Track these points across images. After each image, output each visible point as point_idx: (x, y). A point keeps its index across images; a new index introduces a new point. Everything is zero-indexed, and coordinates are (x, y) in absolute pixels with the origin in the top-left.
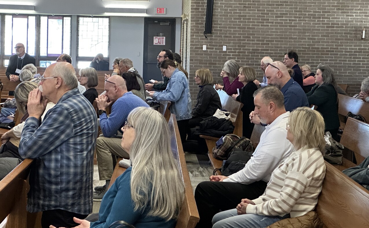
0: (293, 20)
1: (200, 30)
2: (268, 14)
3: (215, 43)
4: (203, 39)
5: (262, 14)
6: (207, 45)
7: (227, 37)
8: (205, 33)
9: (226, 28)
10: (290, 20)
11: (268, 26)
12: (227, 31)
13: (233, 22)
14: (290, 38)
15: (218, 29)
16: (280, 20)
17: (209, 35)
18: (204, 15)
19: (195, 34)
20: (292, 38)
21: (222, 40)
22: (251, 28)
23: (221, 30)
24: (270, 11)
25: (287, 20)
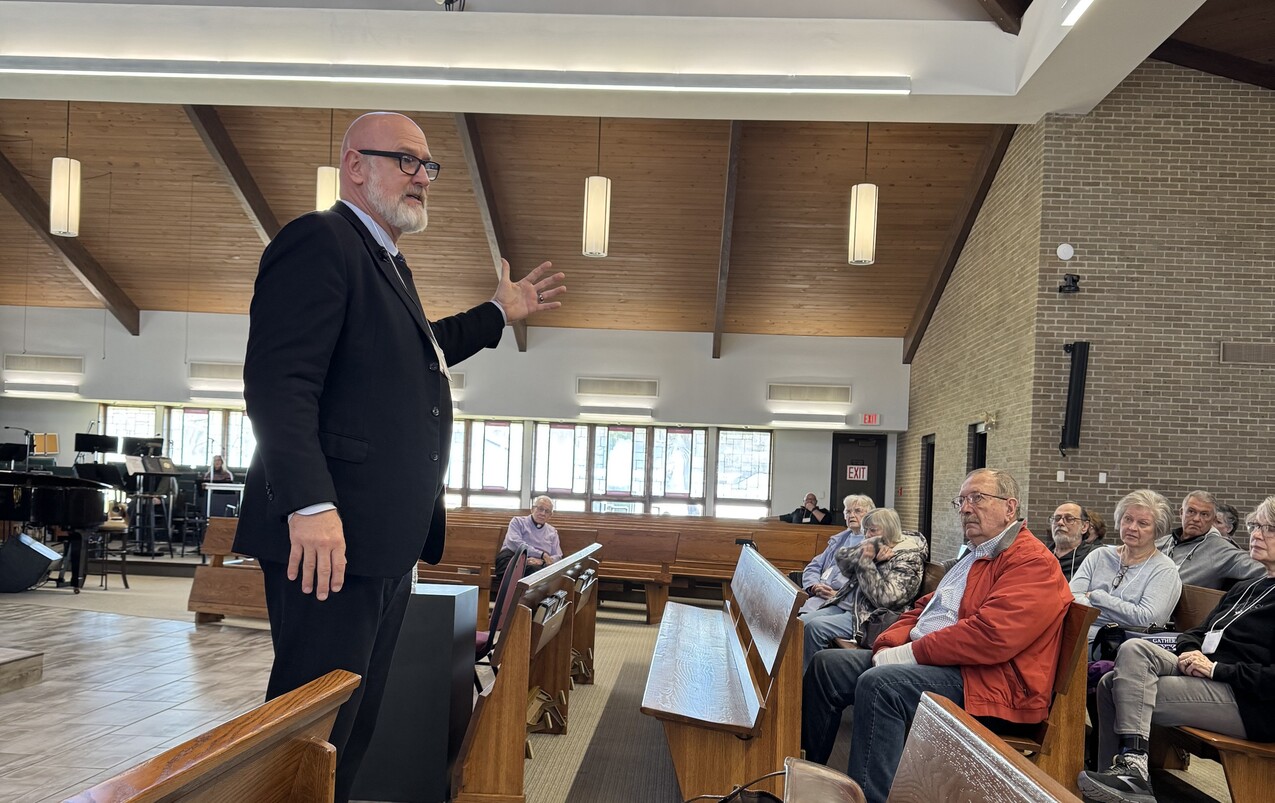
0: (1248, 421)
1: (1052, 440)
2: (1197, 408)
3: (1082, 466)
4: (1057, 459)
5: (1182, 407)
6: (1066, 472)
7: (1108, 454)
8: (1063, 445)
9: (1106, 435)
10: (1241, 421)
11: (1196, 432)
12: (1108, 442)
13: (1120, 423)
14: (1241, 459)
15: (1090, 437)
16: (1222, 420)
17: (1070, 449)
18: (1060, 409)
19: (1040, 449)
20: (1246, 459)
21: (1097, 460)
22: (1159, 437)
23: (1096, 441)
24: (1200, 401)
25: (1236, 421)
